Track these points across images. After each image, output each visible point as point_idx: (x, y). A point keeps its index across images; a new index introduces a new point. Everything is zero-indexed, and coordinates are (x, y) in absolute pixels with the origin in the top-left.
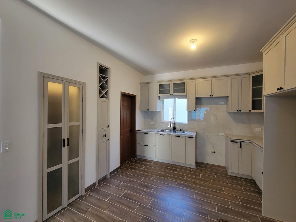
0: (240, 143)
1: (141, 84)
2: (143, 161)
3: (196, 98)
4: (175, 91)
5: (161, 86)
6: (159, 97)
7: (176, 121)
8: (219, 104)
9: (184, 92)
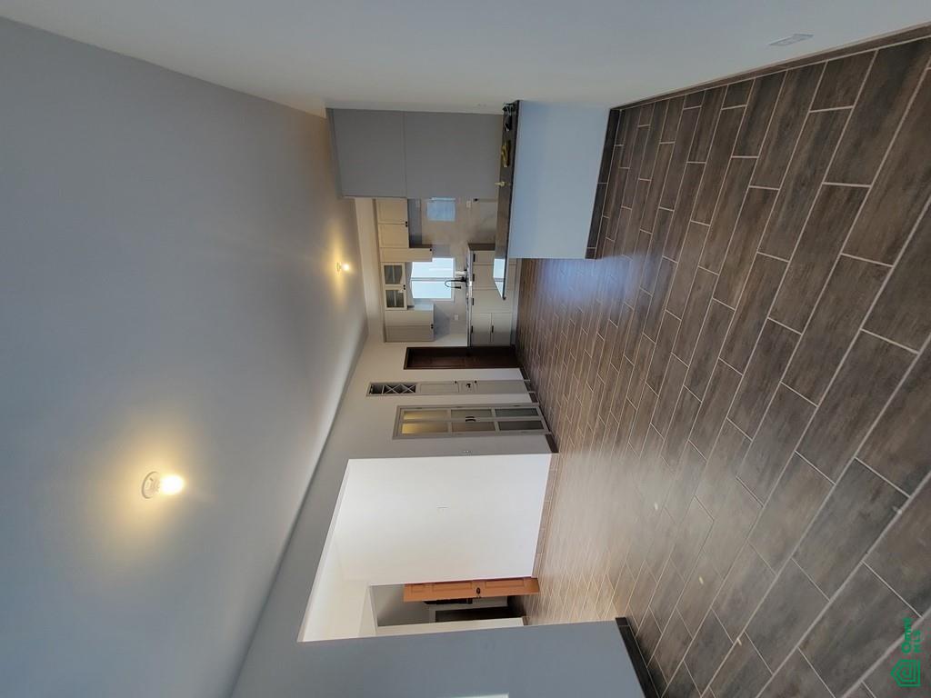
1: (386, 341)
2: (519, 333)
3: (410, 247)
4: (399, 281)
5: (390, 304)
6: (409, 307)
7: (451, 276)
9: (400, 267)
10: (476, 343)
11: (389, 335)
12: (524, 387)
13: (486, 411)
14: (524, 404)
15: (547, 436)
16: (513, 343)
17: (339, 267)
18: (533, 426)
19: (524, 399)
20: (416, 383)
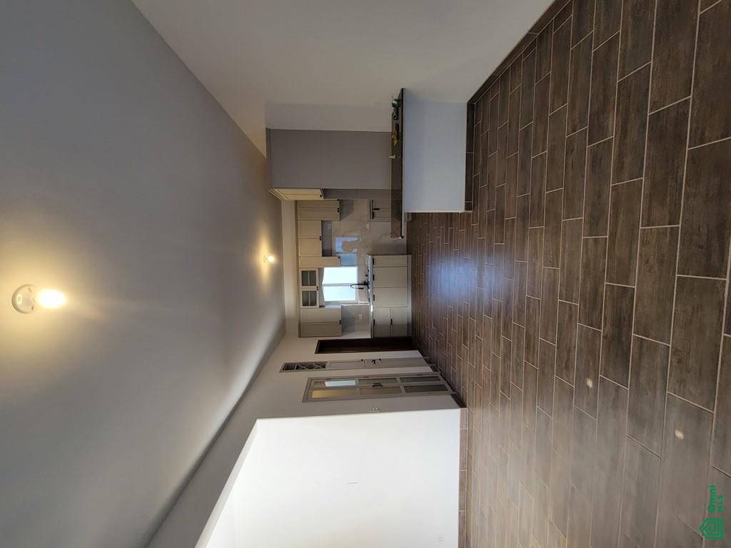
0: (375, 209)
1: (300, 337)
3: (323, 256)
4: (313, 283)
5: (305, 304)
6: (320, 306)
7: (355, 281)
8: (331, 230)
9: (315, 271)
10: (378, 335)
11: (303, 330)
12: (425, 363)
13: (392, 378)
14: (428, 374)
15: (452, 395)
16: (410, 335)
17: (265, 259)
18: (439, 389)
19: (427, 370)
20: (326, 362)
